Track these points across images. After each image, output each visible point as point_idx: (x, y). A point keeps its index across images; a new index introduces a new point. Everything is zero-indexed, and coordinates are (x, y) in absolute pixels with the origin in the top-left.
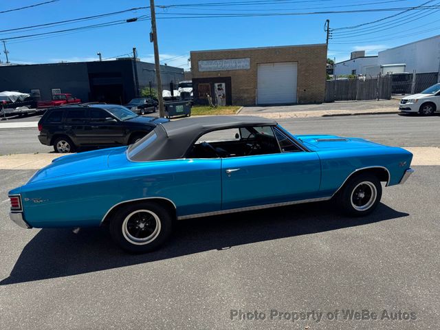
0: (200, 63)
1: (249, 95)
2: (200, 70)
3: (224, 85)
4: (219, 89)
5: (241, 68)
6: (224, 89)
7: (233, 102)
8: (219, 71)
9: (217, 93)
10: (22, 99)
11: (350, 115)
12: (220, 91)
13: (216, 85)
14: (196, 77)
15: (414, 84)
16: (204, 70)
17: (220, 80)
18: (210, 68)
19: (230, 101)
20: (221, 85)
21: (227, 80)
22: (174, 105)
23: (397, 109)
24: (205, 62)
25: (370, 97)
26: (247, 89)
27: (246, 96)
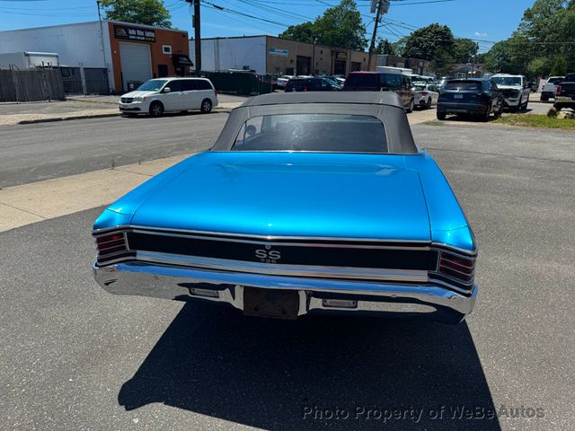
11: (60, 120)
15: (84, 81)
23: (117, 111)
25: (36, 97)
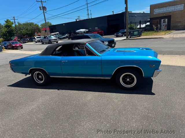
0: (154, 10)
1: (181, 24)
2: (154, 13)
3: (166, 20)
4: (164, 22)
5: (178, 10)
6: (167, 22)
7: (171, 28)
8: (165, 13)
9: (162, 24)
10: (85, 32)
12: (164, 23)
13: (162, 20)
14: (152, 17)
16: (156, 13)
17: (164, 17)
18: (160, 12)
19: (169, 28)
20: (165, 20)
21: (169, 17)
22: (133, 31)
24: (157, 9)
26: (180, 21)
27: (179, 25)
